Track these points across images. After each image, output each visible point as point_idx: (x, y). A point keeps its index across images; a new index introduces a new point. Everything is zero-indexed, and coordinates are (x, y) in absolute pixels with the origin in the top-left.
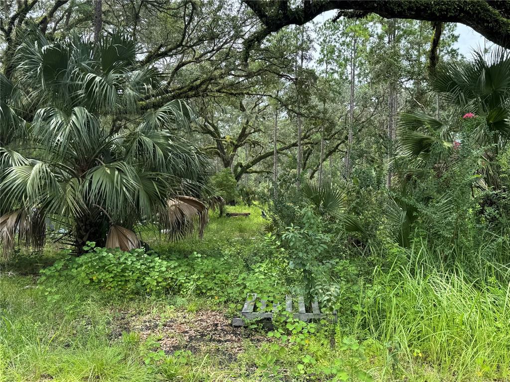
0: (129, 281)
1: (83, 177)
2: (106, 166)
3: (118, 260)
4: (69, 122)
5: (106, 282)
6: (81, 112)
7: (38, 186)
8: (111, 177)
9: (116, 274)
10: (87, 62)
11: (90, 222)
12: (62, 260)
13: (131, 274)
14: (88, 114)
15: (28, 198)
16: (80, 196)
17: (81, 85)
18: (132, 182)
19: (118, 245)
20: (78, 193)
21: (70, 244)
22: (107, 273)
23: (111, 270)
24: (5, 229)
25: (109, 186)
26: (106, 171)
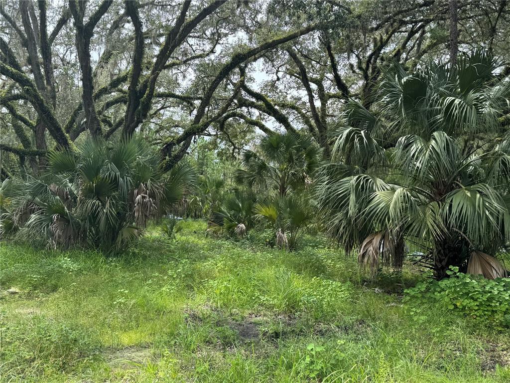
0: (496, 312)
1: (443, 201)
2: (466, 189)
3: (483, 289)
4: (428, 147)
5: (470, 309)
6: (441, 136)
7: (400, 210)
8: (472, 200)
9: (481, 302)
10: (445, 86)
11: (448, 246)
12: (425, 282)
13: (498, 304)
14: (448, 137)
15: (391, 221)
16: (440, 220)
17: (440, 110)
18: (496, 205)
19: (480, 272)
20: (438, 217)
21: (429, 267)
22: (472, 301)
23: (475, 297)
24: (371, 248)
25: (470, 210)
26: (466, 194)
